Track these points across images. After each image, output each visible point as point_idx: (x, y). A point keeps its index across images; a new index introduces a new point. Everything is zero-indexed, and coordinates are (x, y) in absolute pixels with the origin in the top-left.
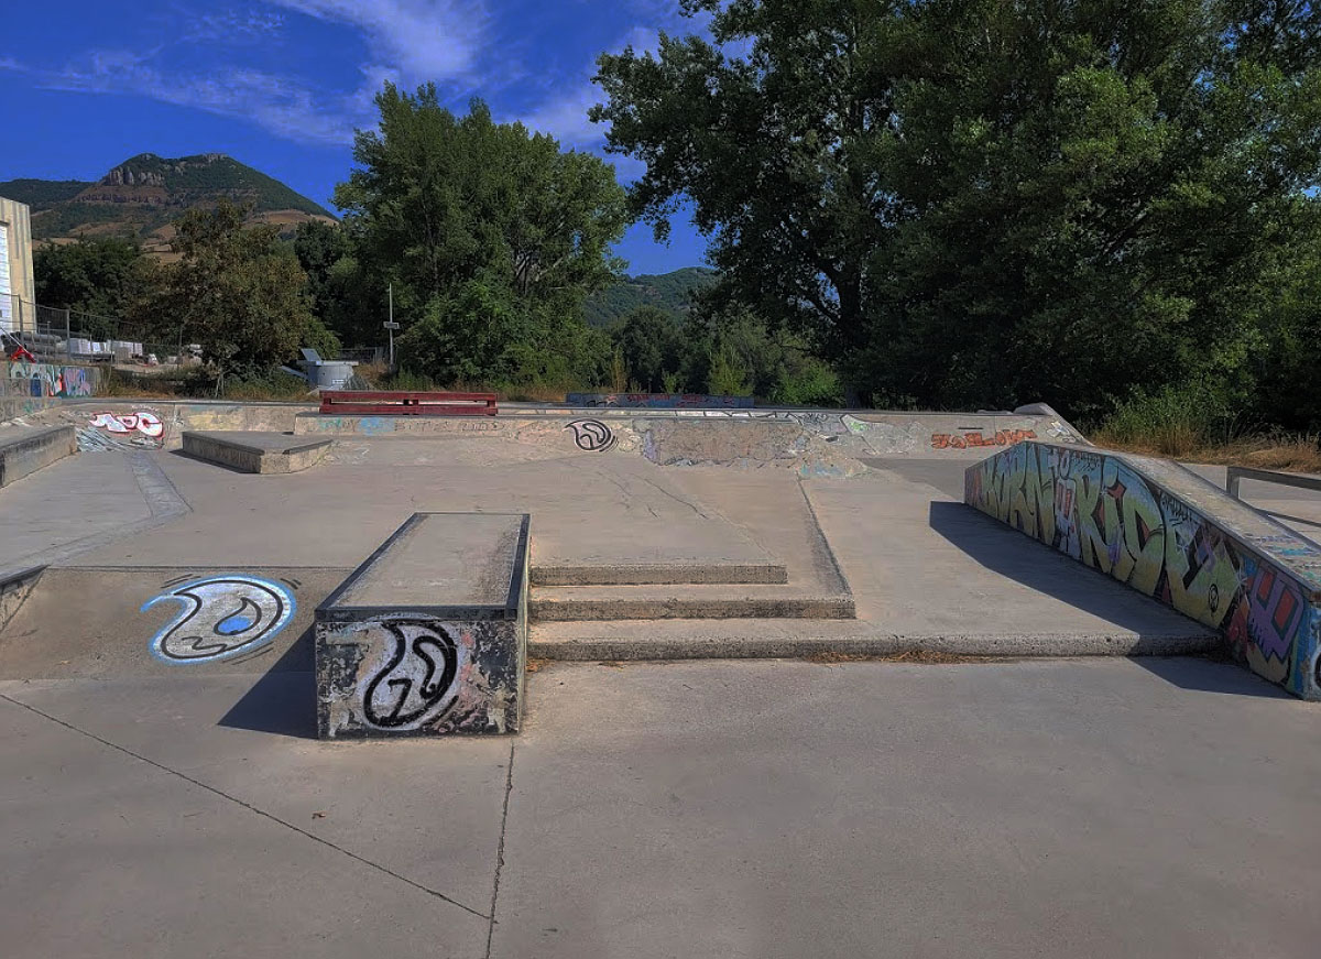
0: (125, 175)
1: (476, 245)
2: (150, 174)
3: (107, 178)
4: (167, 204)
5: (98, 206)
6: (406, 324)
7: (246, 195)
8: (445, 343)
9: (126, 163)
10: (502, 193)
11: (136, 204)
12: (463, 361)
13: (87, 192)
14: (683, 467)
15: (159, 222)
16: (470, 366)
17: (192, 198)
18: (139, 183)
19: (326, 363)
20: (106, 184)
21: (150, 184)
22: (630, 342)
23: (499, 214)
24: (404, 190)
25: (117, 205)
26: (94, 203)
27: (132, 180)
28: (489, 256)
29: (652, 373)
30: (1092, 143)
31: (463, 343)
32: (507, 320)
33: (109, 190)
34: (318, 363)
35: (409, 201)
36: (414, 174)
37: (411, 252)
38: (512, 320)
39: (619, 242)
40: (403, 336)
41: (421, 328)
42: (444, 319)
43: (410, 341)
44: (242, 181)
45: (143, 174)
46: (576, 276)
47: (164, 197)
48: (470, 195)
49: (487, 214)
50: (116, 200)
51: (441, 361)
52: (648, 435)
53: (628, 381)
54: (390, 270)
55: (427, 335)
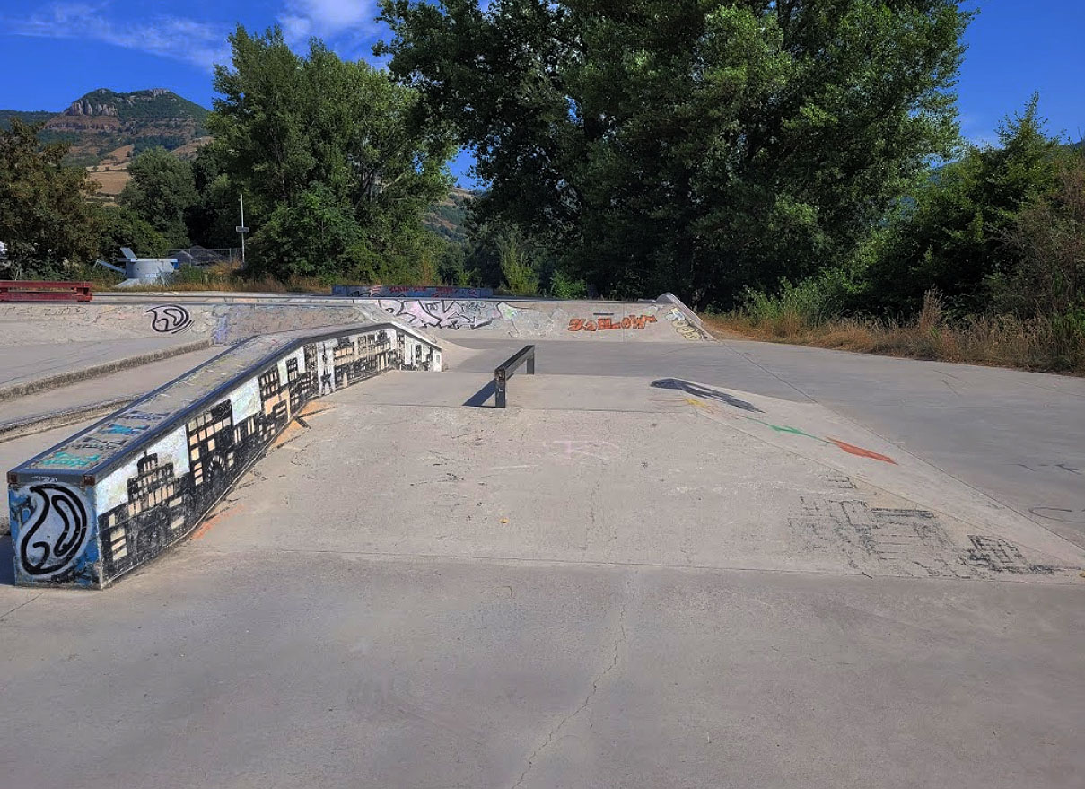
0: (84, 107)
1: (312, 162)
2: (105, 106)
3: (70, 109)
4: (120, 131)
5: (62, 132)
6: (254, 229)
7: (185, 123)
8: (283, 244)
9: (86, 97)
10: (338, 118)
11: (94, 131)
12: (298, 259)
13: (53, 121)
15: (114, 145)
16: (304, 264)
17: (141, 126)
18: (96, 113)
19: (140, 260)
20: (68, 114)
21: (105, 115)
25: (78, 132)
26: (59, 130)
27: (90, 111)
28: (328, 171)
30: (728, 71)
31: (299, 245)
32: (336, 225)
33: (72, 119)
34: (133, 260)
35: (255, 124)
37: (258, 168)
39: (454, 161)
40: (252, 238)
41: (264, 232)
42: (282, 225)
43: (257, 242)
44: (182, 112)
45: (100, 106)
46: (416, 189)
47: (117, 125)
48: (310, 118)
49: (325, 136)
50: (78, 127)
51: (280, 260)
52: (224, 319)
54: (243, 183)
55: (269, 239)
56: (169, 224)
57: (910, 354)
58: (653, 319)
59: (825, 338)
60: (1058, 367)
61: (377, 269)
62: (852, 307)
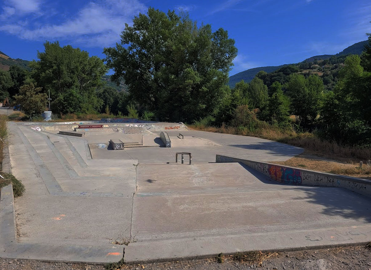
6: (53, 99)
8: (65, 104)
10: (76, 67)
12: (70, 108)
14: (128, 134)
16: (71, 110)
22: (104, 96)
23: (76, 72)
24: (52, 67)
29: (111, 105)
31: (69, 104)
34: (45, 112)
35: (53, 70)
36: (55, 63)
37: (54, 82)
38: (81, 98)
40: (53, 102)
41: (58, 100)
42: (64, 98)
43: (55, 103)
46: (94, 85)
49: (73, 72)
51: (64, 108)
52: (123, 130)
53: (110, 113)
54: (49, 86)
55: (60, 102)
56: (4, 93)
57: (220, 133)
58: (179, 127)
59: (208, 130)
60: (237, 134)
61: (88, 110)
62: (212, 124)
